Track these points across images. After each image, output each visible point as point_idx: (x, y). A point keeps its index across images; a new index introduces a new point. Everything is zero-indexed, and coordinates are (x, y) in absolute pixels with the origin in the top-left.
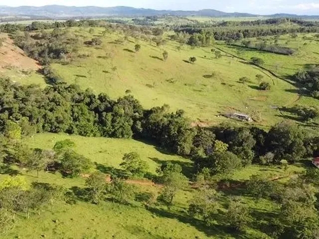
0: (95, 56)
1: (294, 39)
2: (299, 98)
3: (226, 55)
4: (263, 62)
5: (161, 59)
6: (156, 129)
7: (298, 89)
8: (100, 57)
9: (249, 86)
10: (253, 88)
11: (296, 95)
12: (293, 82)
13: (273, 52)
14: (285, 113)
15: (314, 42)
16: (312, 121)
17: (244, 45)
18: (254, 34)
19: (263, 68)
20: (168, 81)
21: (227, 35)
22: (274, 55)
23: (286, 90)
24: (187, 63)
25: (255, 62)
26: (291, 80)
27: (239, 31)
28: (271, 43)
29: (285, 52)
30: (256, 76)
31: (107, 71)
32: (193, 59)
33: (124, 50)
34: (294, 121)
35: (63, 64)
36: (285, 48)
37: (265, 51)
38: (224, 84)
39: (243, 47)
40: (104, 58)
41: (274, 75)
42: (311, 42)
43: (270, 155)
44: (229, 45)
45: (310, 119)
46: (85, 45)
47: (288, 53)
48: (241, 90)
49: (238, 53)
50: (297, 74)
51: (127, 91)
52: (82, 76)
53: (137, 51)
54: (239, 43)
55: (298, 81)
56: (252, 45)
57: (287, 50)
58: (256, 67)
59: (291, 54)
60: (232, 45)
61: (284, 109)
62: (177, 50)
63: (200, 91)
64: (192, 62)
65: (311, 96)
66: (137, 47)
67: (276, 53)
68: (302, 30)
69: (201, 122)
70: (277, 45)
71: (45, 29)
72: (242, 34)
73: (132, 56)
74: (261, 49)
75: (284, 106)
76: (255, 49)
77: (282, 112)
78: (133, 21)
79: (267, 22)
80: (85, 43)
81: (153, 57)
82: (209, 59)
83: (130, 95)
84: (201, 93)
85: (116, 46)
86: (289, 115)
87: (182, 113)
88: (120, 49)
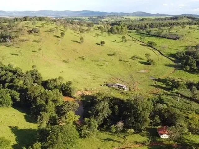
0: (31, 40)
1: (183, 29)
2: (175, 71)
3: (132, 40)
4: (156, 45)
5: (79, 43)
6: (29, 99)
7: (176, 64)
8: (35, 41)
9: (140, 62)
10: (141, 63)
11: (172, 69)
12: (173, 59)
13: (166, 38)
14: (158, 84)
15: (196, 31)
16: (176, 90)
17: (147, 33)
18: (157, 26)
19: (155, 49)
20: (80, 58)
21: (139, 26)
22: (166, 40)
23: (166, 65)
24: (98, 45)
25: (150, 45)
26: (172, 57)
27: (147, 24)
28: (166, 32)
29: (175, 38)
30: (145, 55)
31: (35, 51)
32: (102, 43)
33: (54, 36)
34: (163, 90)
35: (7, 46)
36: (176, 35)
37: (161, 37)
38: (121, 60)
39: (146, 34)
40: (37, 42)
41: (161, 54)
42: (195, 30)
43: (120, 124)
44: (138, 33)
45: (175, 89)
46: (27, 33)
47: (176, 38)
48: (132, 65)
49: (141, 39)
50: (177, 54)
51: (33, 67)
52: (16, 55)
53: (62, 37)
54: (144, 32)
55: (177, 58)
56: (153, 33)
57: (176, 36)
58: (151, 48)
59: (178, 39)
60: (140, 33)
61: (159, 80)
62: (96, 36)
63: (102, 65)
64: (102, 45)
65: (183, 70)
66: (62, 34)
67: (167, 38)
68: (190, 23)
69: (86, 90)
70: (170, 33)
71: (5, 22)
72: (148, 26)
73: (58, 40)
74: (158, 36)
75: (160, 77)
76: (155, 36)
77: (157, 82)
78: (88, 19)
79: (171, 19)
80: (28, 31)
81: (74, 41)
82: (118, 42)
83: (35, 69)
84: (101, 67)
85: (49, 34)
86: (161, 85)
87: (70, 84)
88: (51, 35)
